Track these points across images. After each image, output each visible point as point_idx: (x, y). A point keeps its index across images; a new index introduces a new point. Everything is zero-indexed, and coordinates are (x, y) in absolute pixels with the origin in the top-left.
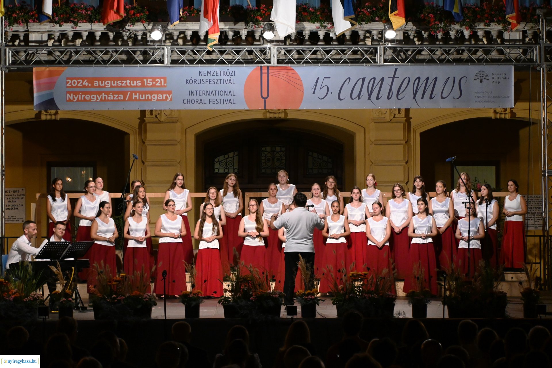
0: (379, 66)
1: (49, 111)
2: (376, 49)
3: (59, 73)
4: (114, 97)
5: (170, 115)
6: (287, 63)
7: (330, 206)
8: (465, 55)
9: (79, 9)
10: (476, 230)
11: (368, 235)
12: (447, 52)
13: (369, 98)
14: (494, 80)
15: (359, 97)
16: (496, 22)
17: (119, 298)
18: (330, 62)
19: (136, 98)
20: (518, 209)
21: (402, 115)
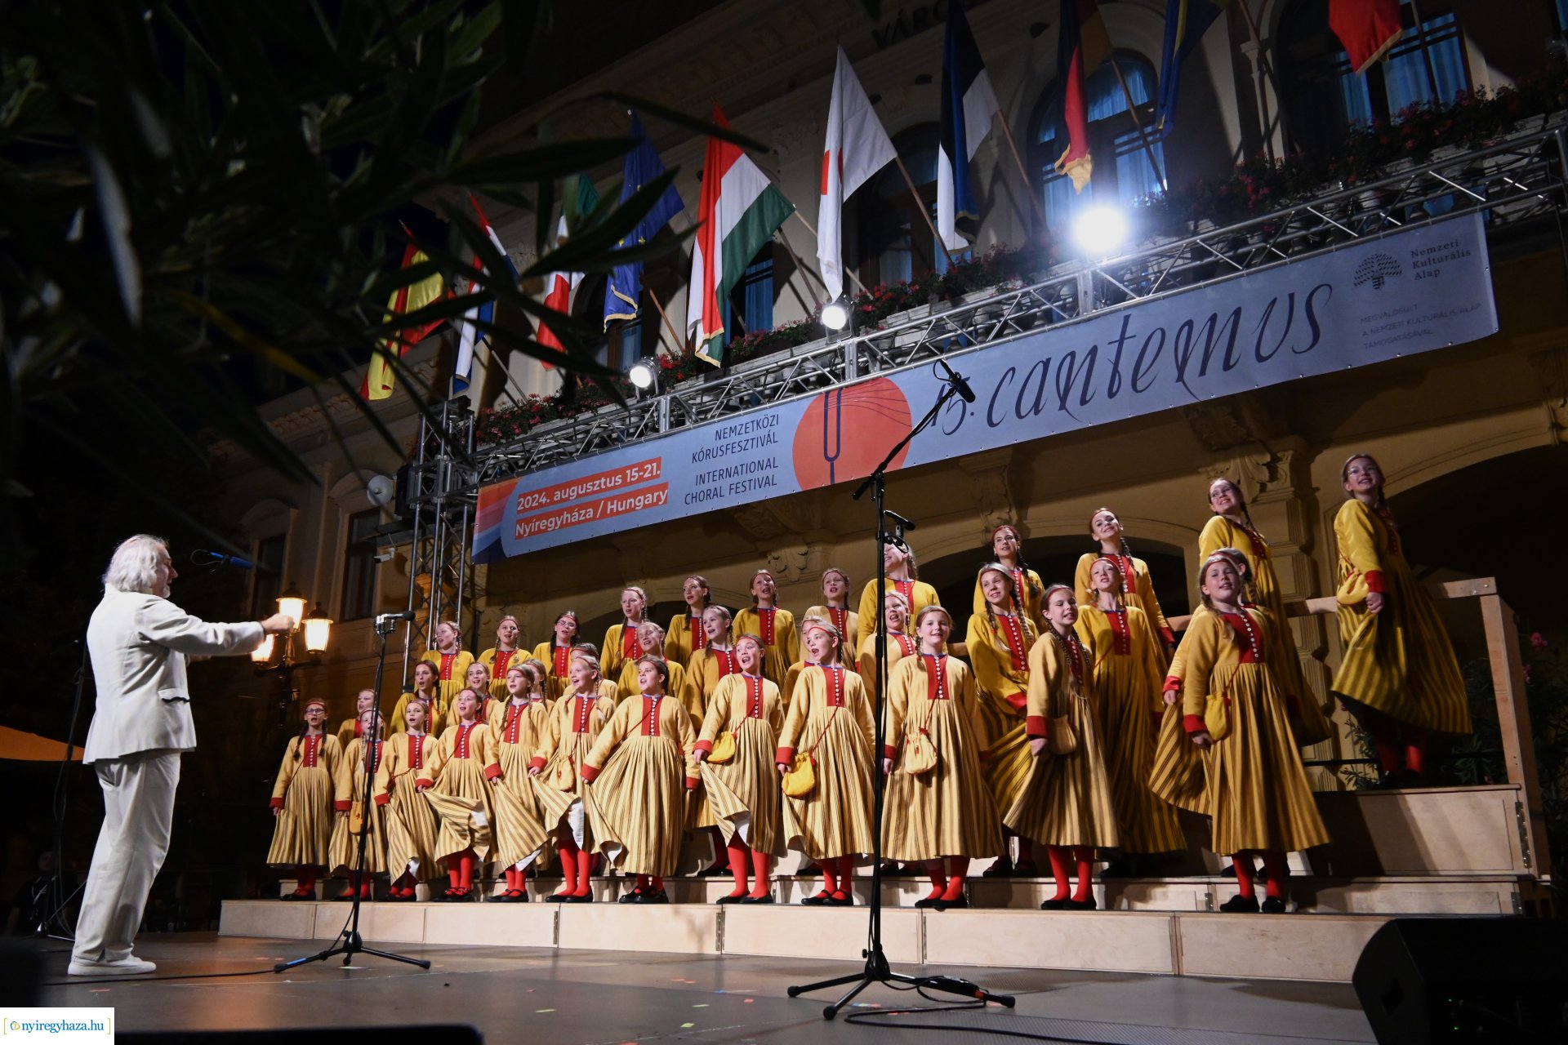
0: (1084, 321)
3: (509, 491)
4: (580, 515)
13: (1063, 407)
14: (1420, 270)
15: (1036, 408)
19: (612, 510)
21: (1284, 483)
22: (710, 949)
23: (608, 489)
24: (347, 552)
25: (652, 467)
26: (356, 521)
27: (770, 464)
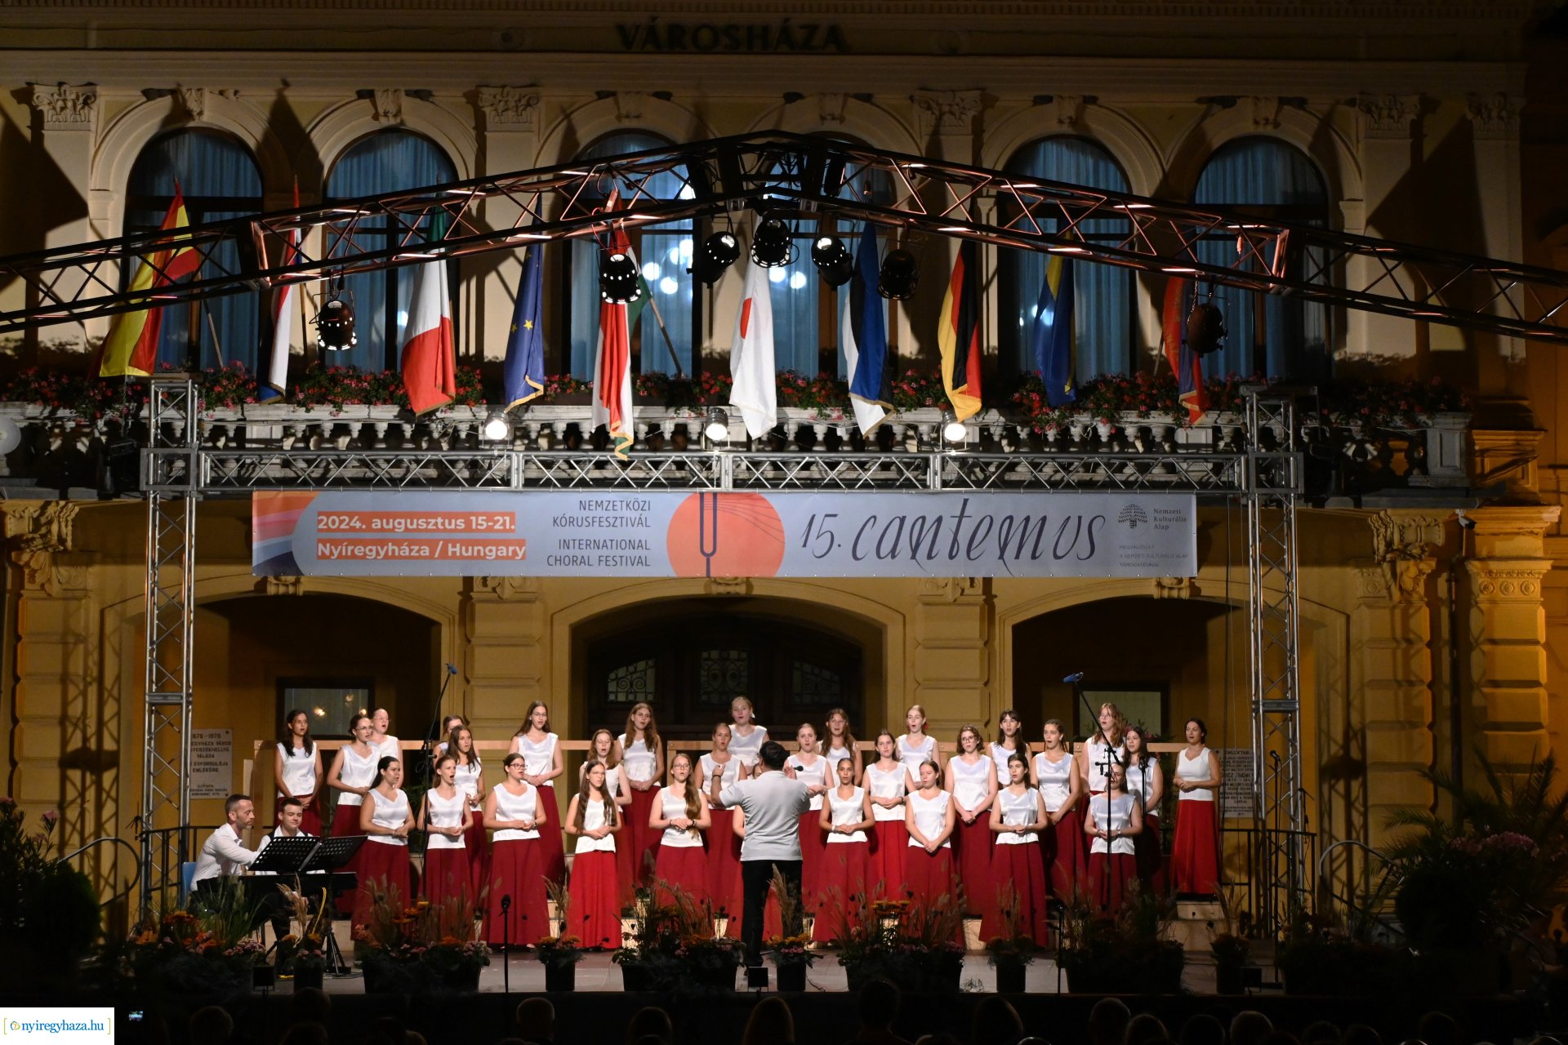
0: (933, 494)
1: (283, 578)
2: (926, 461)
3: (304, 503)
4: (411, 550)
5: (520, 587)
6: (752, 486)
7: (834, 769)
8: (1101, 474)
9: (344, 378)
10: (1126, 818)
11: (910, 828)
12: (1066, 468)
13: (913, 557)
14: (1158, 523)
15: (893, 553)
16: (1161, 409)
17: (414, 950)
18: (837, 486)
19: (454, 553)
20: (1203, 776)
27: (642, 545)
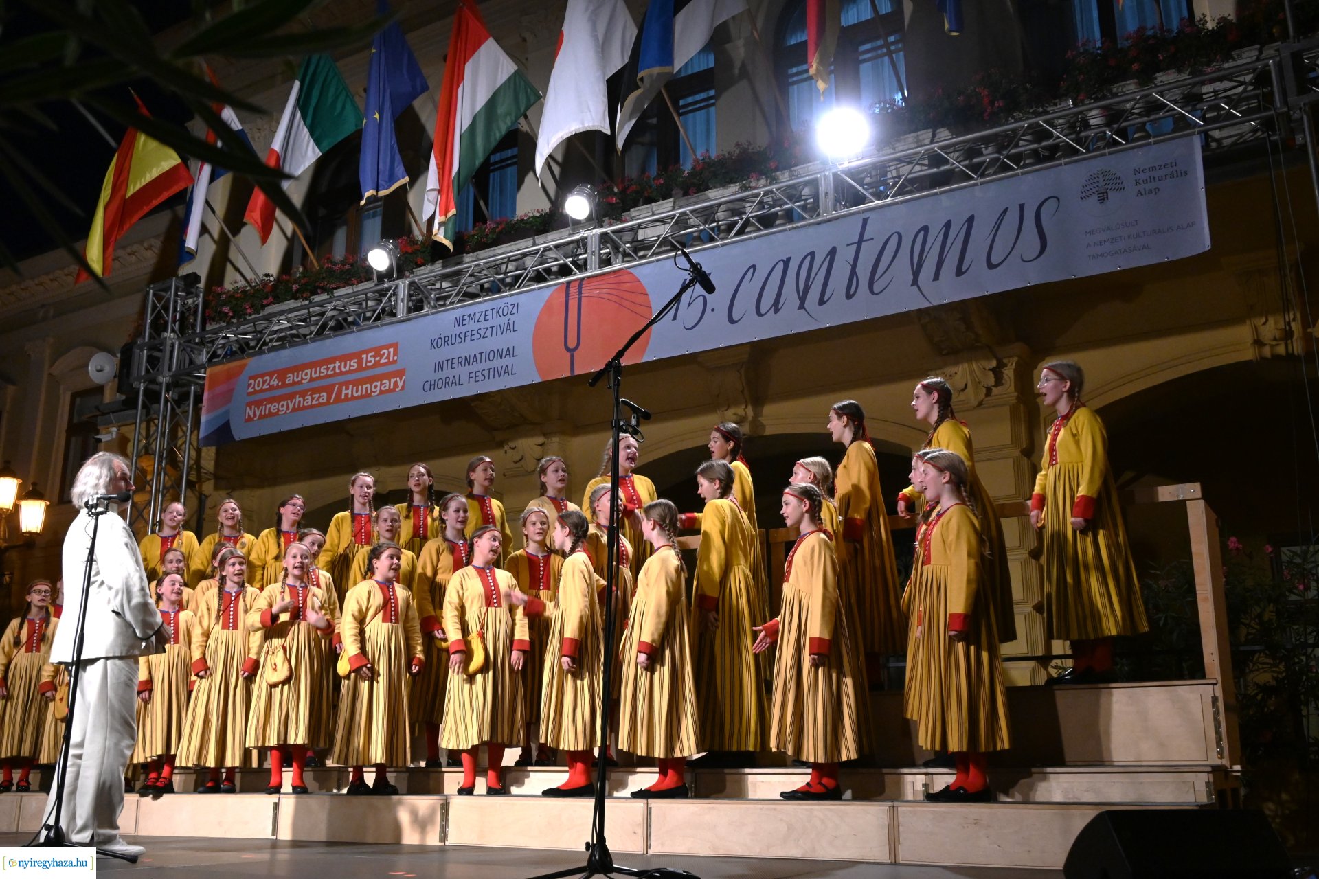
0: (824, 221)
3: (239, 371)
4: (313, 399)
13: (802, 306)
14: (1141, 187)
15: (776, 307)
19: (347, 395)
21: (1008, 389)
22: (433, 839)
23: (342, 373)
24: (67, 431)
25: (389, 353)
26: (78, 400)
27: (510, 353)
